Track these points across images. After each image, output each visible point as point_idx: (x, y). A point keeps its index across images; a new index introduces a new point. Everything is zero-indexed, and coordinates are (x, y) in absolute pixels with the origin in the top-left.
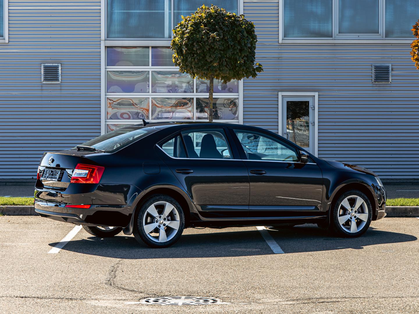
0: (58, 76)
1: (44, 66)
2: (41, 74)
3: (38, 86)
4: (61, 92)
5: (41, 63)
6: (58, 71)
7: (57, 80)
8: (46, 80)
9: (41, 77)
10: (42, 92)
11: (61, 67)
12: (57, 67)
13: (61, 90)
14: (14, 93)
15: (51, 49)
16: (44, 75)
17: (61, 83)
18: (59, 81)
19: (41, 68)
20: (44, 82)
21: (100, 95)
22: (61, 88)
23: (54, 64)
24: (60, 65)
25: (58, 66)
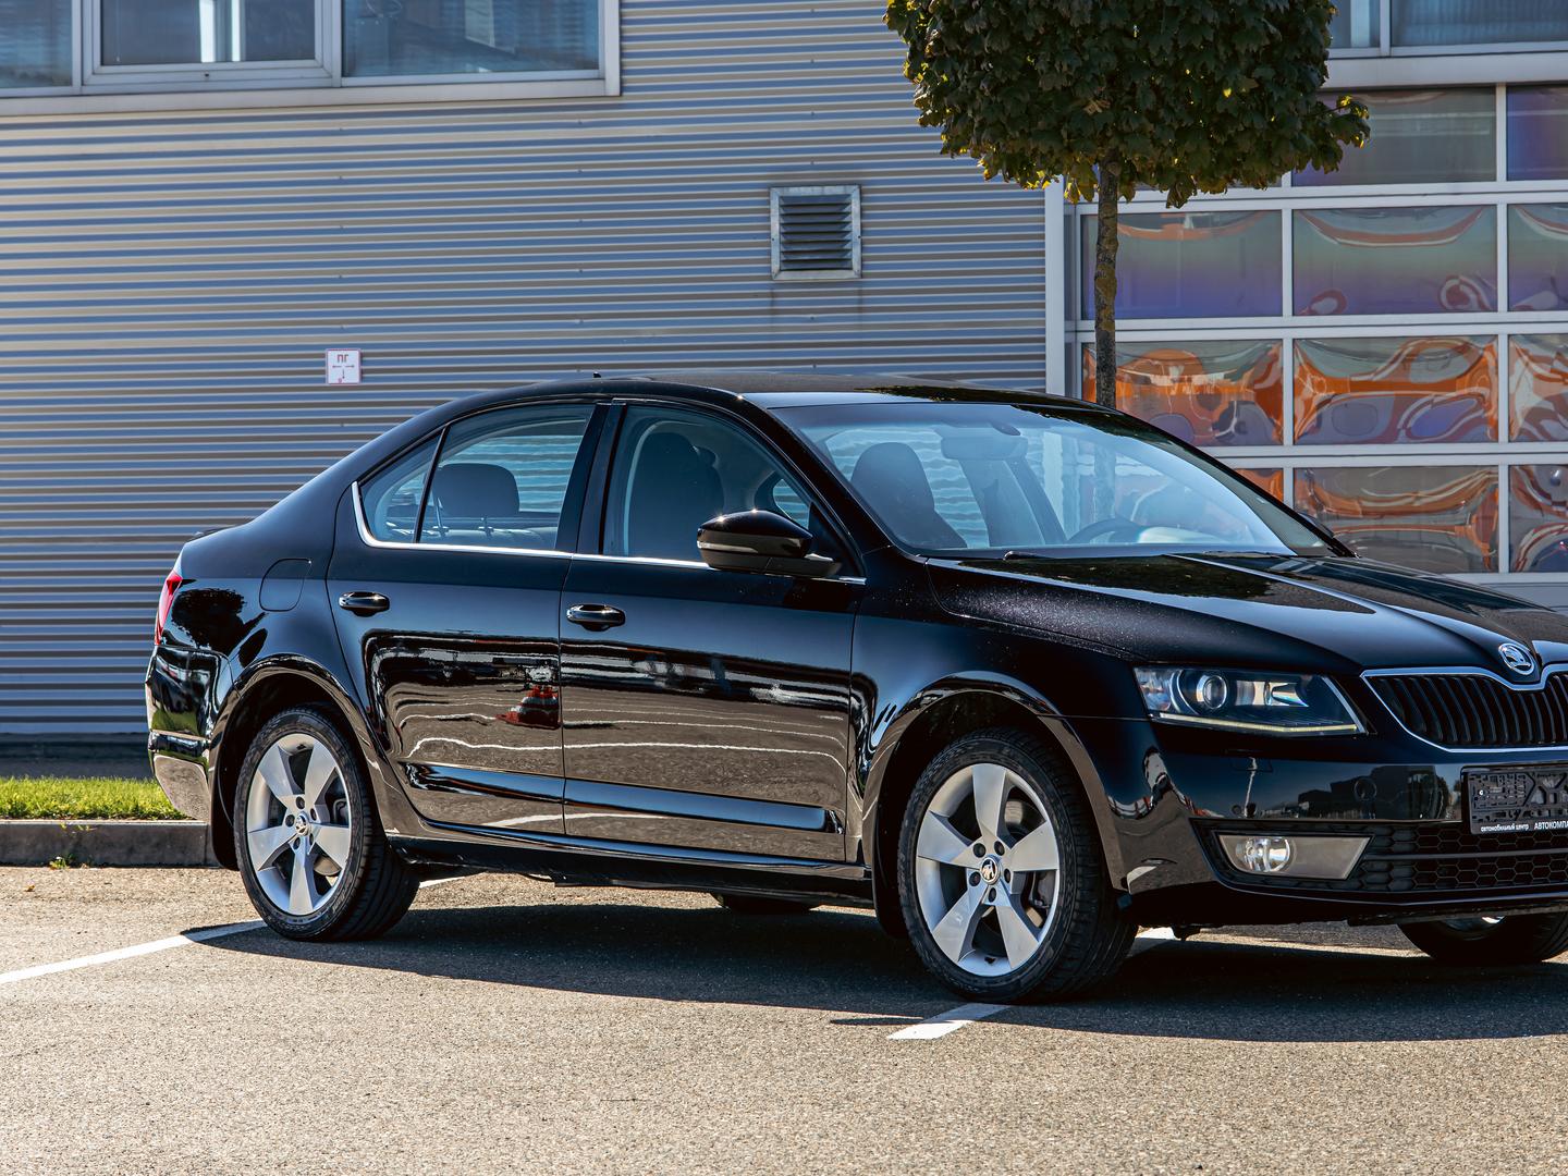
0: (847, 247)
1: (781, 198)
2: (769, 236)
3: (756, 295)
4: (860, 319)
5: (770, 186)
6: (846, 220)
7: (842, 263)
8: (790, 263)
9: (769, 253)
10: (772, 321)
11: (862, 199)
12: (840, 204)
13: (860, 310)
14: (647, 331)
15: (813, 116)
16: (783, 239)
17: (862, 276)
18: (850, 269)
19: (769, 211)
20: (785, 277)
21: (1044, 331)
22: (861, 301)
23: (829, 191)
24: (854, 193)
25: (849, 195)
